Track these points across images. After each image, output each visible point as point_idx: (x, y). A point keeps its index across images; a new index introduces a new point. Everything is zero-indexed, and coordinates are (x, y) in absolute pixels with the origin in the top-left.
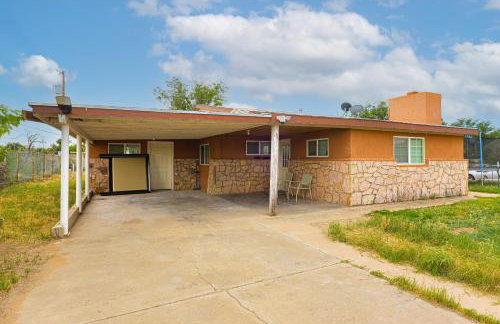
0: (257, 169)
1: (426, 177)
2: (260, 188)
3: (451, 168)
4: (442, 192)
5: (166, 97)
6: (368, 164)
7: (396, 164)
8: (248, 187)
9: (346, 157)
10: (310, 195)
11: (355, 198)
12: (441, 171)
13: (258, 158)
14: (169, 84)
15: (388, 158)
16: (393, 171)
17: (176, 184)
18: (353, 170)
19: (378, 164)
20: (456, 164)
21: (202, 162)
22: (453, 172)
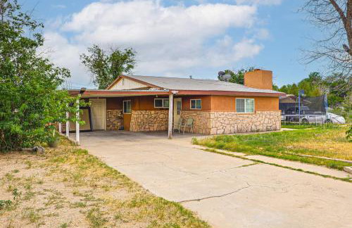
0: (161, 116)
1: (254, 120)
2: (163, 128)
3: (270, 115)
4: (265, 128)
5: (89, 61)
6: (220, 113)
7: (236, 113)
8: (155, 127)
9: (208, 109)
10: (192, 130)
11: (213, 131)
12: (264, 117)
13: (162, 109)
14: (90, 50)
15: (233, 109)
16: (235, 117)
17: (108, 126)
18: (212, 116)
19: (226, 113)
20: (273, 113)
21: (125, 112)
22: (271, 117)
